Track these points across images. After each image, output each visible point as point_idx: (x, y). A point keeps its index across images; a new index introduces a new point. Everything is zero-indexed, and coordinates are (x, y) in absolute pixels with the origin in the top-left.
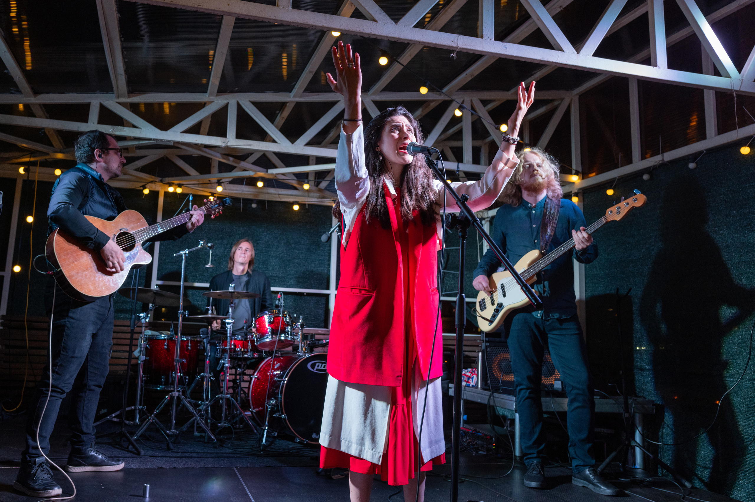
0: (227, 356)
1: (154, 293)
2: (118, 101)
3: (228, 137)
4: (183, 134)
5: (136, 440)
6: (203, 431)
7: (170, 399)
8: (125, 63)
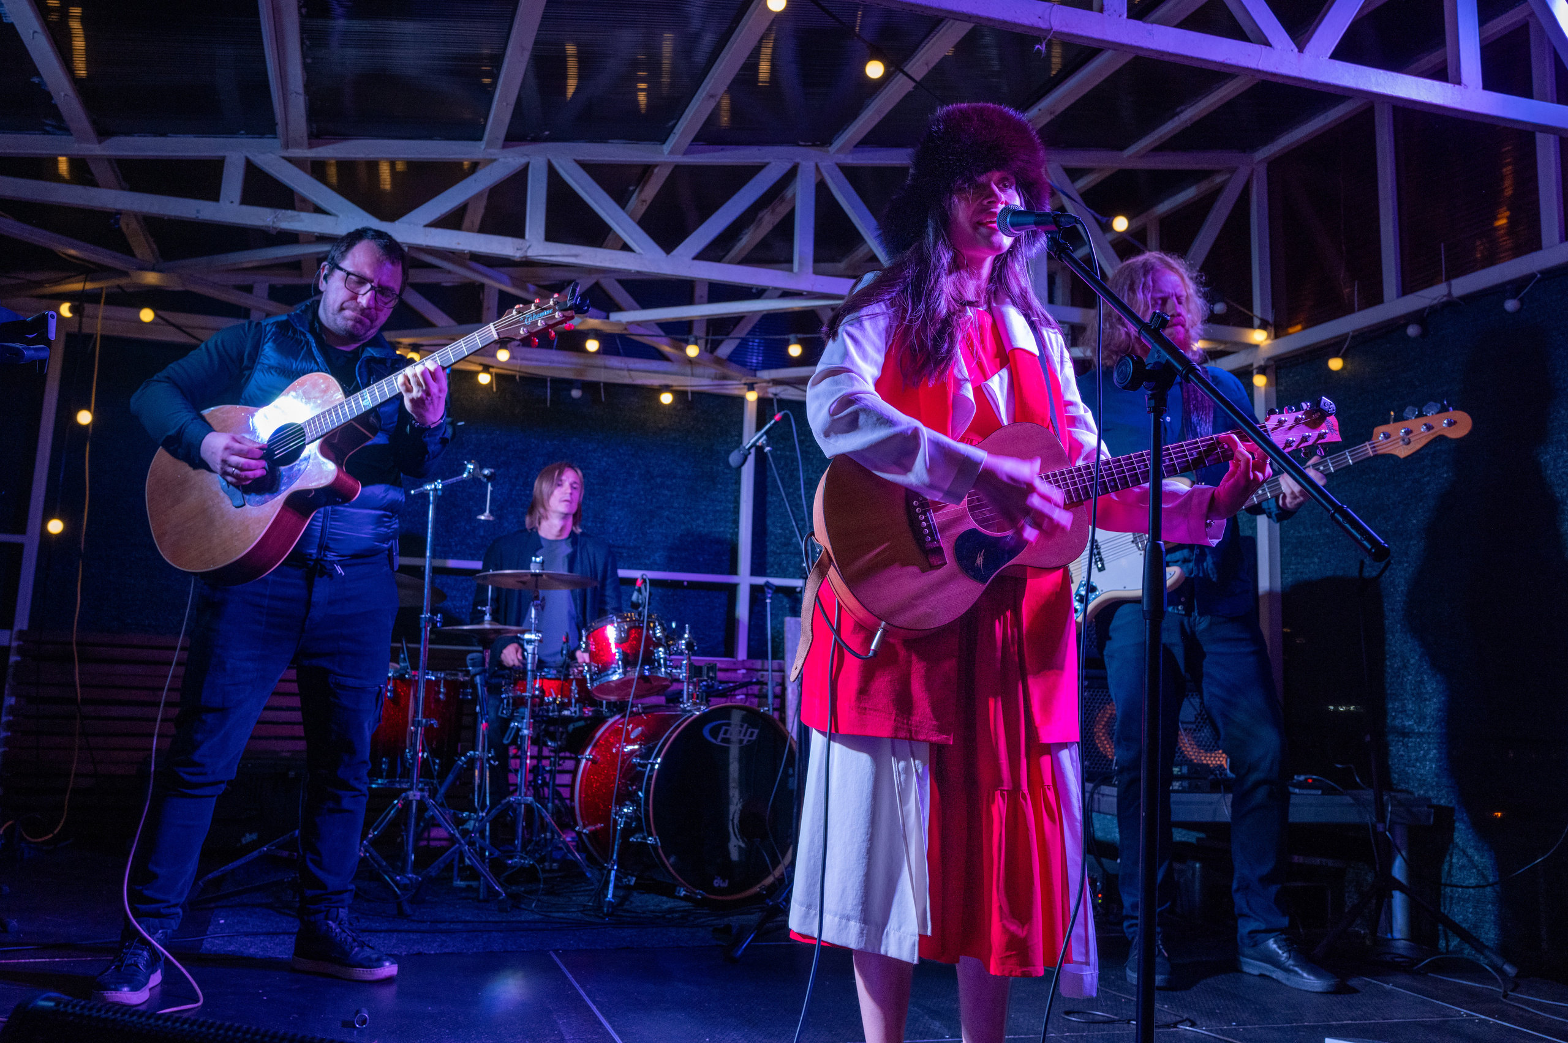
0: (527, 712)
2: (286, 154)
3: (527, 236)
4: (429, 229)
6: (476, 876)
7: (404, 806)
8: (306, 67)
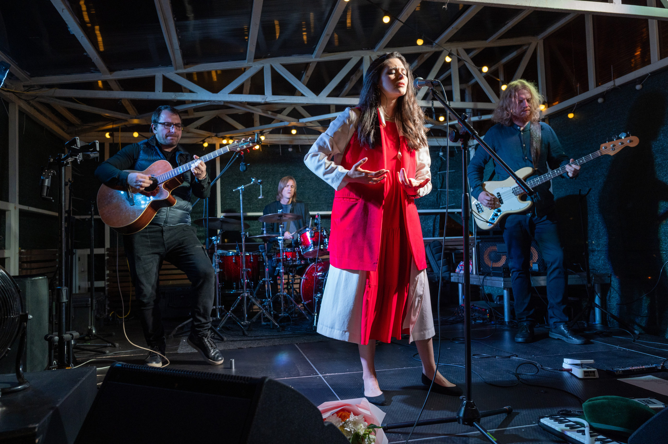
0: (281, 264)
1: (221, 221)
2: (177, 72)
3: (266, 94)
4: (230, 95)
5: (219, 331)
6: (269, 320)
7: (242, 298)
8: (179, 40)
